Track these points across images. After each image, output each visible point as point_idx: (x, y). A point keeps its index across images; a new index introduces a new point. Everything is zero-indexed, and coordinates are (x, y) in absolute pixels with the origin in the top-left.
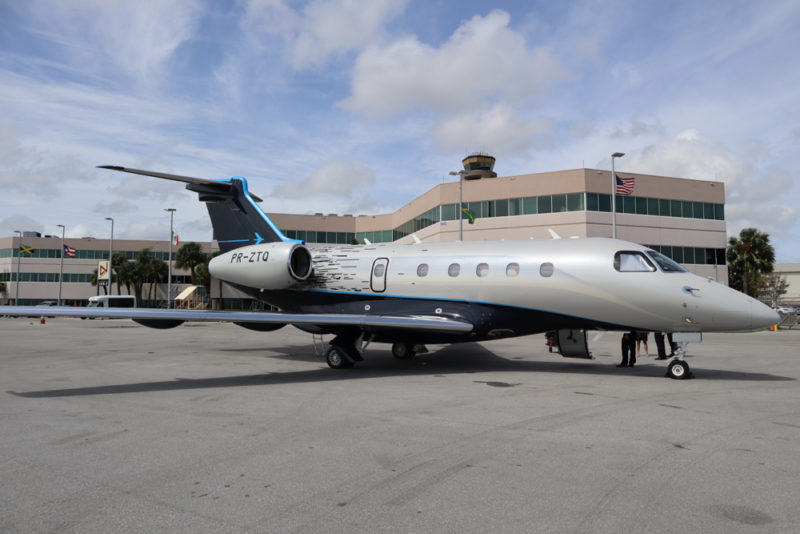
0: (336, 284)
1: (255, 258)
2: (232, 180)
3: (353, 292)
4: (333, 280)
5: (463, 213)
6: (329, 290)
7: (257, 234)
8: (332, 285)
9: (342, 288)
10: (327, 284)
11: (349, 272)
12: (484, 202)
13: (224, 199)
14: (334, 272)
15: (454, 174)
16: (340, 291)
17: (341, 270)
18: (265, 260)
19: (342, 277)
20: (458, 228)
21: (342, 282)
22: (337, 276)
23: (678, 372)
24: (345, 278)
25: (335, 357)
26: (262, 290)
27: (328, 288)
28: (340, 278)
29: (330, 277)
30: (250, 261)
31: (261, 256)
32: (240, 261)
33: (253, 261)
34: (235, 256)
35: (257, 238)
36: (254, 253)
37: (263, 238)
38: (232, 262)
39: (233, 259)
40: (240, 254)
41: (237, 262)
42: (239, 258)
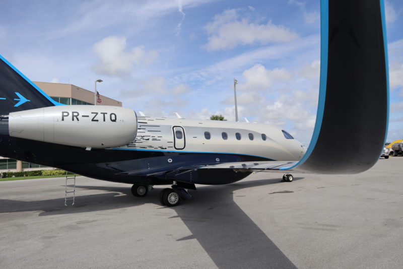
0: (145, 144)
1: (100, 117)
3: (159, 150)
4: (142, 140)
6: (138, 149)
7: (18, 94)
8: (141, 145)
9: (151, 147)
10: (137, 144)
11: (156, 135)
14: (143, 134)
16: (149, 149)
17: (147, 133)
18: (115, 121)
19: (151, 138)
21: (150, 143)
22: (147, 138)
23: (291, 179)
24: (153, 140)
25: (173, 198)
26: (88, 149)
27: (138, 146)
28: (148, 139)
29: (139, 138)
30: (93, 120)
31: (107, 117)
32: (78, 120)
33: (97, 121)
34: (65, 114)
35: (19, 98)
36: (97, 114)
37: (27, 99)
38: (63, 120)
39: (65, 118)
40: (73, 113)
41: (73, 120)
42: (75, 117)
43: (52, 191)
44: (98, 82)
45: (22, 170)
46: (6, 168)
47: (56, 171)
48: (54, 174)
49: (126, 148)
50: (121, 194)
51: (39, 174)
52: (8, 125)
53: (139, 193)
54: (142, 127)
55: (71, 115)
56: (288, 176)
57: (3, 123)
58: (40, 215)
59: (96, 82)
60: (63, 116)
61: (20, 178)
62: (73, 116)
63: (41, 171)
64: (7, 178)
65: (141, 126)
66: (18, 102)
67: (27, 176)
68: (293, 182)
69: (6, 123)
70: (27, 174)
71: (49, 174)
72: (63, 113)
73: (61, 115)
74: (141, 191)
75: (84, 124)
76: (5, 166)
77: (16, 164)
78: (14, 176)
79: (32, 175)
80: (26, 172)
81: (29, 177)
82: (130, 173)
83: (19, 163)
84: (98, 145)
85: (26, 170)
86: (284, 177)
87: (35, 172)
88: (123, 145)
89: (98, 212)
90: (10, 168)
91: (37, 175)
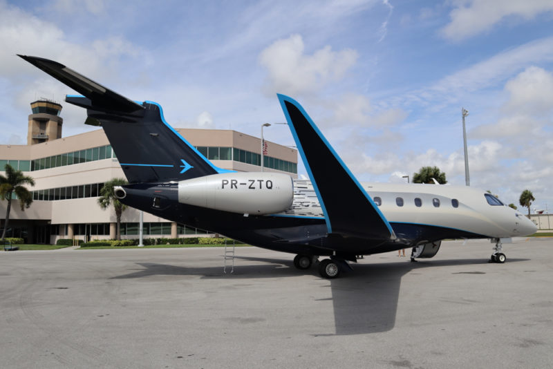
0: (305, 210)
1: (256, 184)
2: (145, 104)
4: (301, 207)
6: (297, 215)
7: (183, 161)
8: (300, 211)
9: (310, 213)
10: (295, 211)
13: (135, 122)
14: (302, 200)
16: (308, 216)
17: (307, 199)
18: (270, 188)
19: (311, 205)
21: (310, 209)
22: (306, 204)
23: (502, 259)
24: (313, 206)
25: (331, 270)
26: (246, 215)
27: (297, 213)
28: (308, 206)
29: (298, 204)
30: (250, 188)
31: (264, 184)
32: (236, 187)
33: (254, 188)
34: (225, 182)
35: (184, 165)
36: (254, 181)
37: (191, 165)
38: (223, 188)
39: (225, 186)
40: (232, 181)
41: (232, 187)
42: (234, 185)
43: (211, 260)
44: (265, 127)
45: (177, 236)
46: (159, 233)
47: (214, 240)
48: (212, 243)
49: (284, 214)
50: (284, 266)
51: (195, 242)
52: (177, 191)
53: (301, 265)
54: (302, 193)
55: (230, 183)
56: (499, 255)
57: (172, 189)
58: (201, 278)
59: (262, 126)
60: (223, 184)
61: (174, 245)
62: (232, 184)
63: (197, 239)
64: (162, 246)
65: (300, 191)
66: (184, 168)
67: (182, 243)
68: (506, 263)
69: (176, 189)
70: (182, 242)
71: (206, 242)
72: (223, 181)
73: (221, 183)
74: (304, 262)
75: (242, 191)
76: (158, 231)
77: (170, 229)
78: (168, 243)
79: (187, 243)
80: (181, 239)
81: (184, 245)
82: (290, 241)
83: (174, 228)
84: (255, 211)
85: (181, 236)
86: (493, 257)
87: (192, 239)
88: (281, 212)
89: (255, 279)
90: (164, 233)
91: (193, 243)
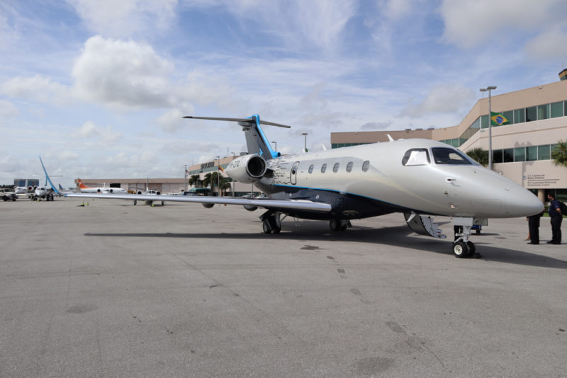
1: (235, 165)
3: (284, 185)
4: (277, 177)
5: (492, 121)
6: (276, 184)
7: (260, 149)
11: (283, 172)
12: (516, 111)
15: (484, 90)
16: (280, 184)
18: (238, 166)
20: (488, 135)
22: (278, 174)
23: (459, 251)
